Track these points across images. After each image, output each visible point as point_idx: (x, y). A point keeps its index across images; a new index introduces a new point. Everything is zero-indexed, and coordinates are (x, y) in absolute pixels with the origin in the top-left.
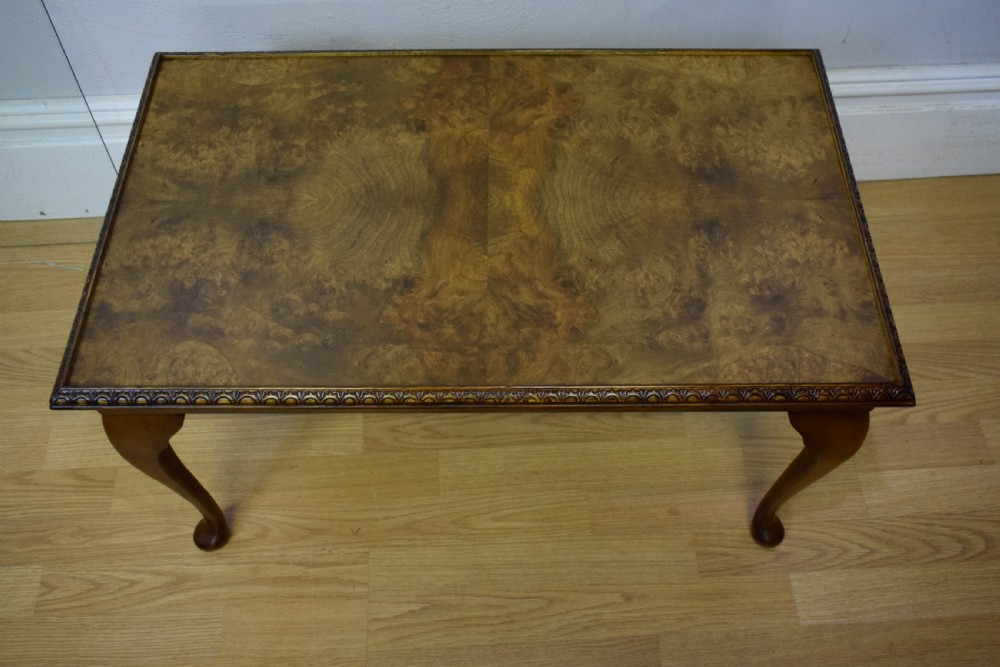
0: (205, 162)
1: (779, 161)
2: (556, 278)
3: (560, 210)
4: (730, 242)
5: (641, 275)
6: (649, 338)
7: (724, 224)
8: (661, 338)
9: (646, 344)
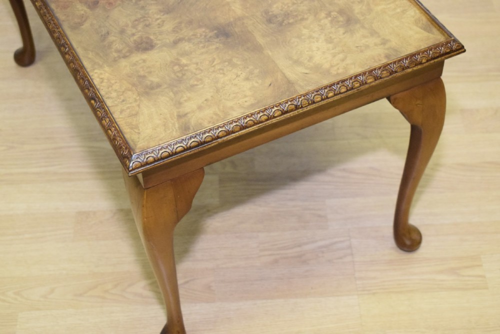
1: (313, 51)
4: (214, 47)
5: (159, 16)
6: (108, 33)
7: (229, 40)
8: (111, 38)
9: (103, 33)
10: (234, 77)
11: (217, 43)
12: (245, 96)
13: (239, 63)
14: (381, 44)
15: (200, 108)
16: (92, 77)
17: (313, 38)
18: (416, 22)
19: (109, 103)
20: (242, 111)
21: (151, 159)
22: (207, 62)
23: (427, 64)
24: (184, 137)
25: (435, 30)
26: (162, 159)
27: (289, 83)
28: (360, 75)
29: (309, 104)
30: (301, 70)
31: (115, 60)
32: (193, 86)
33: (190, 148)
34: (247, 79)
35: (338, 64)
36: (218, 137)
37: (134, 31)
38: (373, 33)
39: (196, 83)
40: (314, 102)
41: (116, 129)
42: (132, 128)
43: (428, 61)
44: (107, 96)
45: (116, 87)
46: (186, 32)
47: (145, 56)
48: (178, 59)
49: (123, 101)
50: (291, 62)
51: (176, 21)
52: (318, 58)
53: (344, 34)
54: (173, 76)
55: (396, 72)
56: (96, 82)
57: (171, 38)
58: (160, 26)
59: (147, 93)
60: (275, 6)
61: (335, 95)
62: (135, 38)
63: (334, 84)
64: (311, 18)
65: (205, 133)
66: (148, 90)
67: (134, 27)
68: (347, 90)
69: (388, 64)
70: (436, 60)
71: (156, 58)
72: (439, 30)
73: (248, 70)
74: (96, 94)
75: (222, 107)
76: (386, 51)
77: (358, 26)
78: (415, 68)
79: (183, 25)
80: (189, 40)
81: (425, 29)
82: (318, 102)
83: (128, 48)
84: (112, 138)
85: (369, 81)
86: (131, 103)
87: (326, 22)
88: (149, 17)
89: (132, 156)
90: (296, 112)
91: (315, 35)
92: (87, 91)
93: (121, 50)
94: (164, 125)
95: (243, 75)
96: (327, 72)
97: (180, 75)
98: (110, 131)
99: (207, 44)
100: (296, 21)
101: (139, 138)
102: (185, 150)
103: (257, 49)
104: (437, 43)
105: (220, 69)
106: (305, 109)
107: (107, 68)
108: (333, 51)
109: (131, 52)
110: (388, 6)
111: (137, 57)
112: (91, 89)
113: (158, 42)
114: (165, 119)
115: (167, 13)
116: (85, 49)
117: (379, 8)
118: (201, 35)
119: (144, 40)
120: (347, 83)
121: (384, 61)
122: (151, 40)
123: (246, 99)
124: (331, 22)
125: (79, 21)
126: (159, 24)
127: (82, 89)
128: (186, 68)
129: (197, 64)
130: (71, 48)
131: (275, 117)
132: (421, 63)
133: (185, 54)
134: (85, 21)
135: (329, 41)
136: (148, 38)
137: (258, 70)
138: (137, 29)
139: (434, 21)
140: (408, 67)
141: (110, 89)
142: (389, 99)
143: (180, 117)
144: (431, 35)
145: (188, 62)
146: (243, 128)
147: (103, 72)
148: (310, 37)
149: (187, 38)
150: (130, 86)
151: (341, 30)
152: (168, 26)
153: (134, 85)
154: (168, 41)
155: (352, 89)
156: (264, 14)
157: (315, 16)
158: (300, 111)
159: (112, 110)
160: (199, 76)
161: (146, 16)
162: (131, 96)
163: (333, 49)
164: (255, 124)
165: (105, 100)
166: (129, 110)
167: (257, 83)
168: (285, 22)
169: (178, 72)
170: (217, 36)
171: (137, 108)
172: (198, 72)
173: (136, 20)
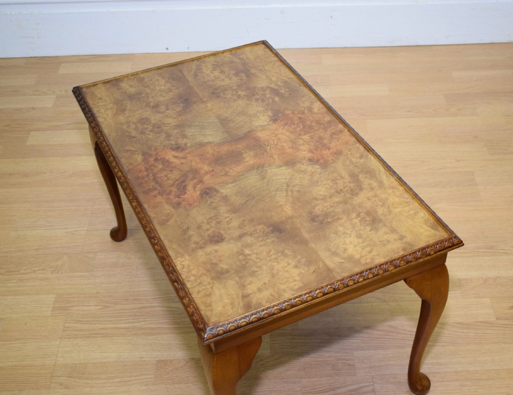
0: (211, 74)
1: (346, 244)
2: (208, 189)
3: (252, 177)
4: (270, 240)
5: (227, 215)
6: (188, 228)
7: (282, 235)
8: (191, 232)
9: (184, 229)
10: (286, 265)
11: (273, 237)
12: (295, 281)
13: (290, 253)
14: (399, 239)
15: (260, 290)
16: (176, 264)
17: (347, 234)
18: (426, 222)
19: (189, 285)
20: (293, 293)
21: (221, 332)
22: (265, 253)
23: (435, 255)
24: (247, 314)
25: (440, 228)
26: (230, 331)
27: (329, 270)
28: (383, 264)
29: (344, 287)
30: (338, 260)
31: (193, 250)
32: (254, 272)
33: (252, 322)
34: (296, 267)
35: (366, 255)
36: (274, 314)
37: (208, 227)
38: (393, 231)
39: (256, 269)
40: (348, 286)
41: (194, 307)
42: (206, 306)
43: (435, 253)
44: (187, 279)
45: (194, 272)
46: (249, 228)
47: (216, 247)
48: (242, 250)
49: (200, 284)
50: (329, 253)
51: (241, 219)
52: (351, 250)
53: (370, 231)
54: (238, 263)
55: (411, 262)
56: (179, 267)
57: (237, 233)
58: (228, 223)
59: (218, 278)
60: (317, 208)
61: (364, 280)
62: (209, 232)
63: (363, 272)
64: (345, 218)
65: (263, 310)
66: (219, 275)
67: (208, 223)
68: (374, 276)
69: (405, 256)
70: (441, 252)
71: (226, 249)
72: (443, 229)
73: (297, 259)
74: (178, 278)
75: (276, 290)
76: (403, 245)
77: (381, 224)
78: (426, 259)
79: (246, 222)
80: (251, 235)
81: (432, 228)
82: (352, 285)
83: (203, 241)
84: (190, 313)
85: (390, 269)
86: (206, 285)
87: (357, 221)
88: (220, 216)
89: (206, 329)
90: (334, 294)
91: (348, 231)
92: (171, 275)
93: (199, 242)
94: (232, 304)
95: (293, 263)
96: (358, 262)
97: (244, 263)
98: (189, 308)
99: (264, 238)
100: (334, 220)
101: (212, 314)
102: (248, 324)
103: (304, 242)
104: (442, 238)
105: (275, 259)
106: (341, 292)
107: (187, 257)
108: (362, 245)
109: (206, 244)
110: (404, 209)
111: (210, 248)
112: (175, 274)
113: (227, 236)
114: (232, 299)
115: (234, 213)
116: (170, 241)
117: (397, 210)
118: (260, 231)
119: (216, 234)
120: (374, 270)
121: (402, 253)
122: (222, 234)
123: (296, 283)
124: (360, 221)
125: (166, 218)
126: (228, 222)
127: (168, 273)
128: (249, 257)
129: (257, 254)
130: (159, 240)
131: (318, 298)
132: (430, 255)
133: (248, 246)
134: (170, 218)
135: (359, 236)
136: (219, 233)
137: (304, 260)
138: (210, 225)
139: (439, 221)
140: (420, 258)
141: (190, 274)
142: (405, 280)
143: (244, 297)
144: (437, 233)
145: (251, 253)
146: (293, 306)
147: (184, 260)
148: (344, 233)
149: (249, 233)
150: (205, 272)
151: (368, 228)
152: (235, 223)
153: (208, 271)
154: (235, 235)
155: (378, 275)
156: (308, 215)
157: (348, 216)
158: (337, 292)
159: (191, 291)
160: (259, 264)
161: (218, 215)
162: (206, 279)
163: (362, 243)
164: (302, 303)
165: (186, 282)
166: (204, 291)
167: (304, 270)
168: (325, 221)
169: (243, 260)
170: (273, 232)
171: (210, 290)
172: (258, 261)
173: (210, 218)
